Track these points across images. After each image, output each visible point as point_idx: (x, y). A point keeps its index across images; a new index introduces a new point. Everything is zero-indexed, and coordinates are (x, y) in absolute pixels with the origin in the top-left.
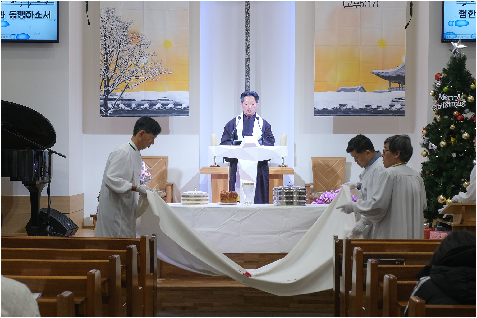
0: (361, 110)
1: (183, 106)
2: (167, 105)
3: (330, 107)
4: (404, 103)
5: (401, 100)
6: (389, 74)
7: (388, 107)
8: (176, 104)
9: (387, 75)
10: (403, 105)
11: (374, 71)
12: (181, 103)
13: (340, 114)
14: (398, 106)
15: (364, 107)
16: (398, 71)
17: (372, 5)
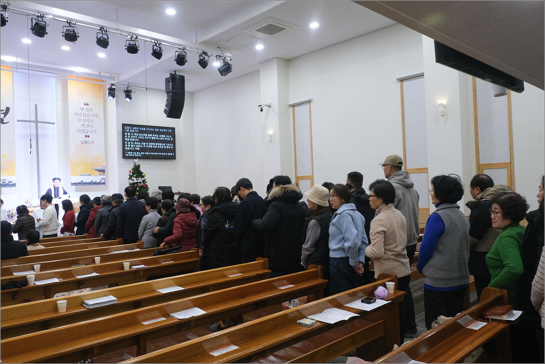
0: (89, 183)
1: (13, 183)
2: (5, 182)
3: (77, 182)
4: (105, 180)
5: (104, 179)
6: (100, 169)
7: (100, 182)
8: (10, 182)
9: (99, 169)
10: (105, 181)
11: (94, 168)
12: (12, 181)
13: (81, 184)
14: (103, 181)
15: (91, 182)
16: (103, 168)
17: (92, 143)
